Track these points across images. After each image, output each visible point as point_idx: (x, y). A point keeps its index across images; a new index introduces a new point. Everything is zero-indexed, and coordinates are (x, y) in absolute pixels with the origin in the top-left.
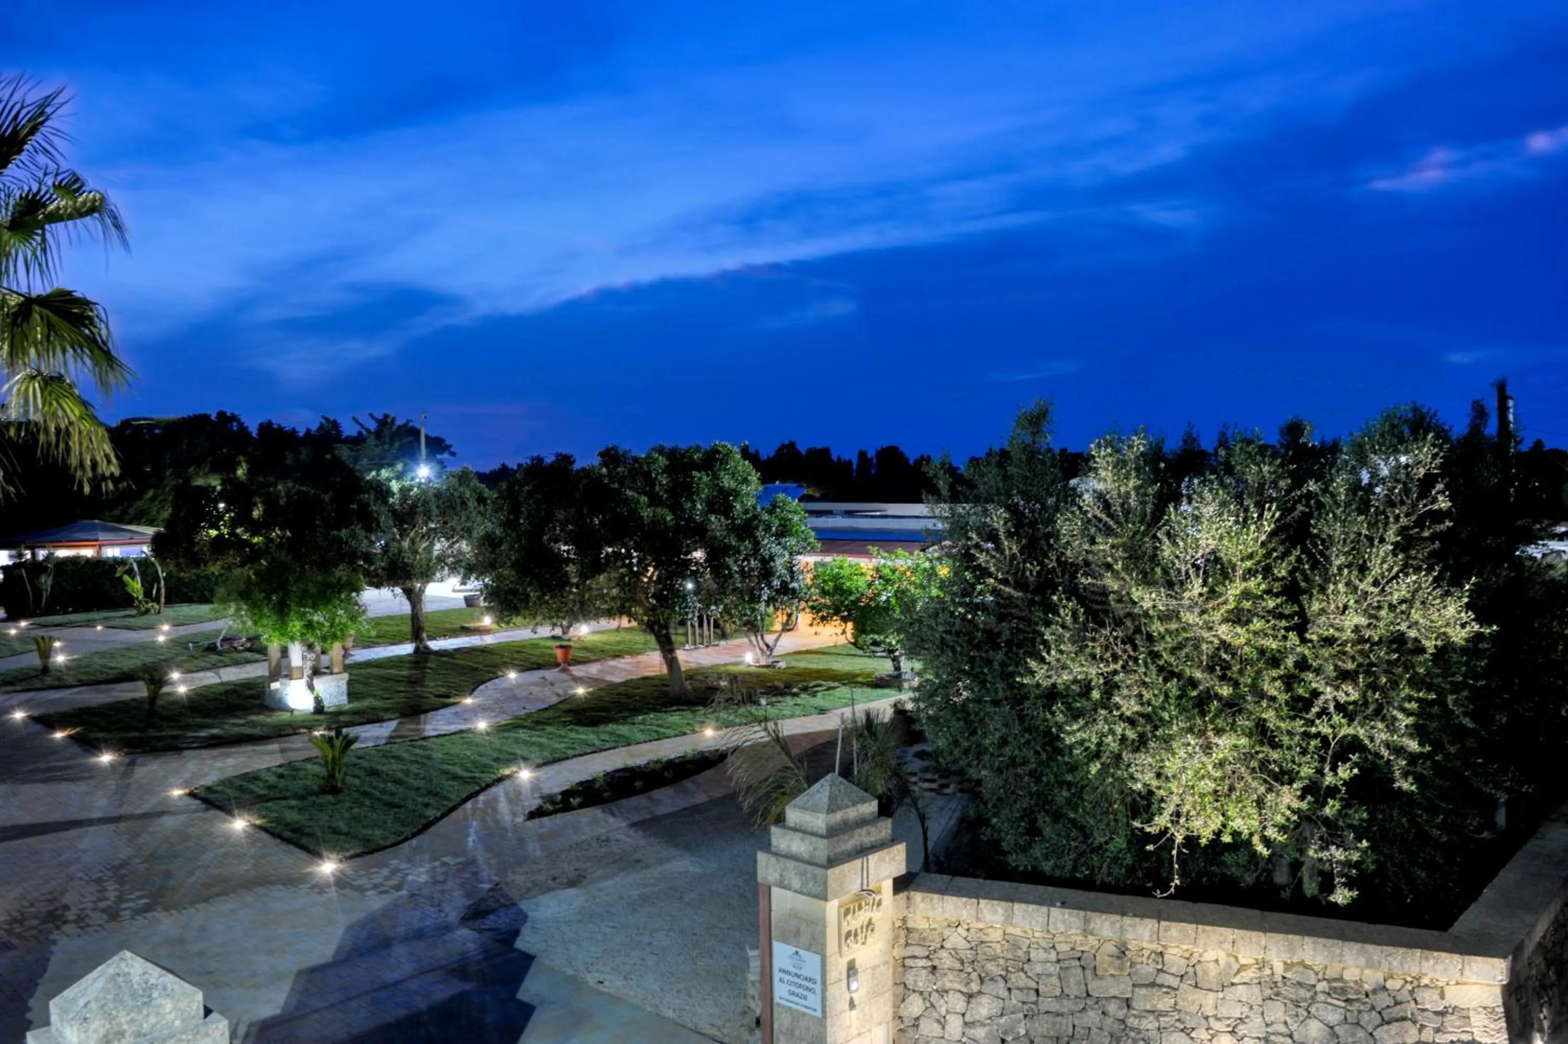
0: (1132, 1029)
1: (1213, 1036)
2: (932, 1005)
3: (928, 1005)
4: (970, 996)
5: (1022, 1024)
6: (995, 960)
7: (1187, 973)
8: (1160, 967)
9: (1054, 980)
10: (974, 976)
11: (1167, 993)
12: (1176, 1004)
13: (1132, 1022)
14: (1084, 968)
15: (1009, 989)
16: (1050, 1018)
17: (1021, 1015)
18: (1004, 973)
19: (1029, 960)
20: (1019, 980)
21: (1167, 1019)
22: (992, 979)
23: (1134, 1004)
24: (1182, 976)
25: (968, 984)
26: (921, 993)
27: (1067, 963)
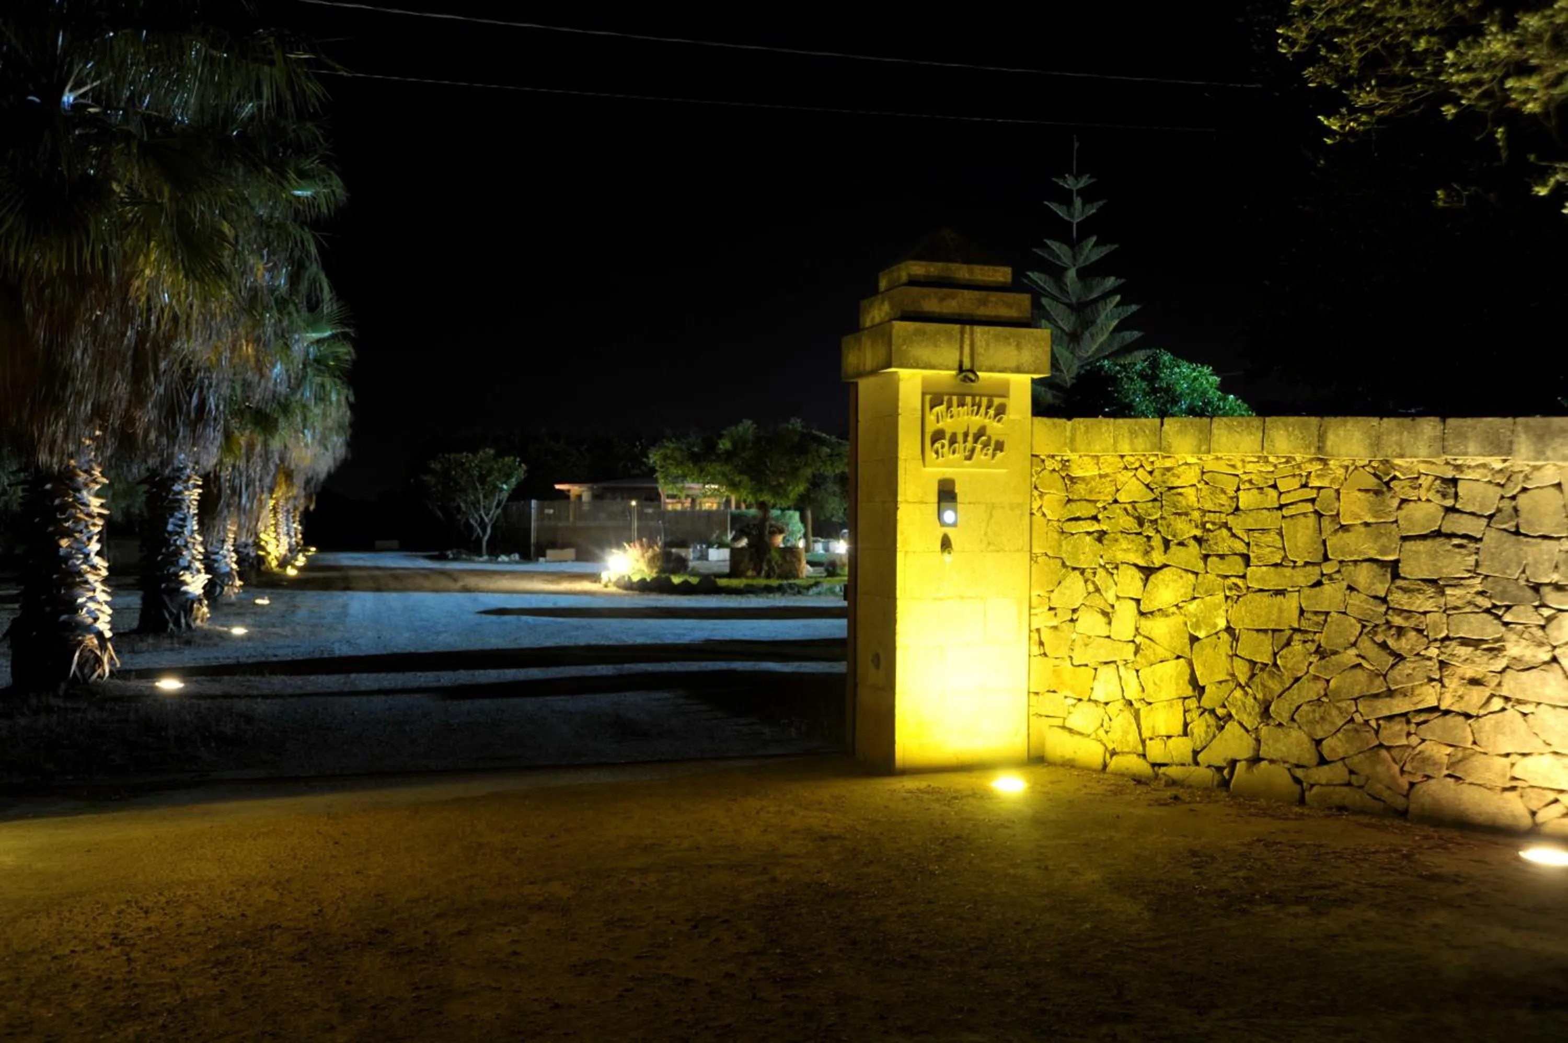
0: (1400, 612)
1: (1549, 619)
2: (1097, 590)
3: (1091, 588)
4: (1148, 572)
5: (1222, 612)
6: (1187, 514)
7: (1499, 510)
8: (1449, 503)
9: (1272, 538)
10: (1157, 541)
11: (1460, 546)
12: (1477, 564)
13: (1399, 599)
14: (1319, 515)
15: (1206, 557)
16: (1265, 599)
17: (1221, 596)
18: (1198, 533)
19: (1237, 509)
20: (1223, 542)
21: (1458, 592)
22: (1181, 544)
23: (1404, 570)
24: (1491, 517)
25: (1147, 553)
26: (1082, 571)
27: (1292, 511)
